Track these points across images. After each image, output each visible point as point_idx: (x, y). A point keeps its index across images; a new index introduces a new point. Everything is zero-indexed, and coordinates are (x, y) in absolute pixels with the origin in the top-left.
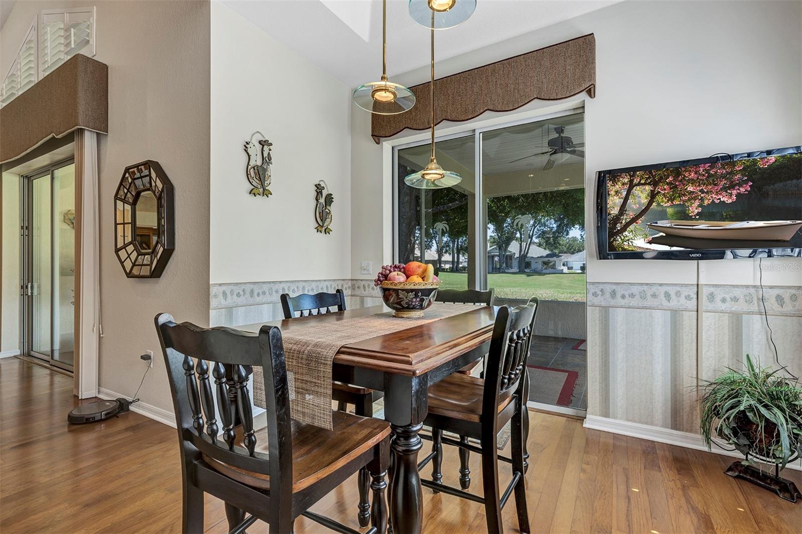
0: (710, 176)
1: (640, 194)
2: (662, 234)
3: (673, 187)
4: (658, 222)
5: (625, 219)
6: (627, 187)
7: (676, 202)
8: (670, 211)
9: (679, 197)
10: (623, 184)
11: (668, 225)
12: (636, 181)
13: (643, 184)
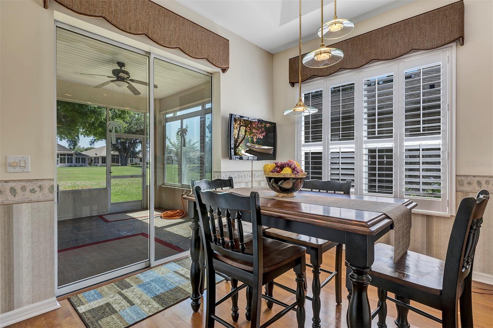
0: (258, 127)
1: (243, 131)
2: (248, 149)
3: (250, 129)
4: (247, 143)
5: (239, 140)
6: (239, 126)
7: (251, 136)
8: (250, 139)
9: (252, 134)
10: (238, 124)
11: (249, 145)
12: (241, 124)
13: (243, 126)
